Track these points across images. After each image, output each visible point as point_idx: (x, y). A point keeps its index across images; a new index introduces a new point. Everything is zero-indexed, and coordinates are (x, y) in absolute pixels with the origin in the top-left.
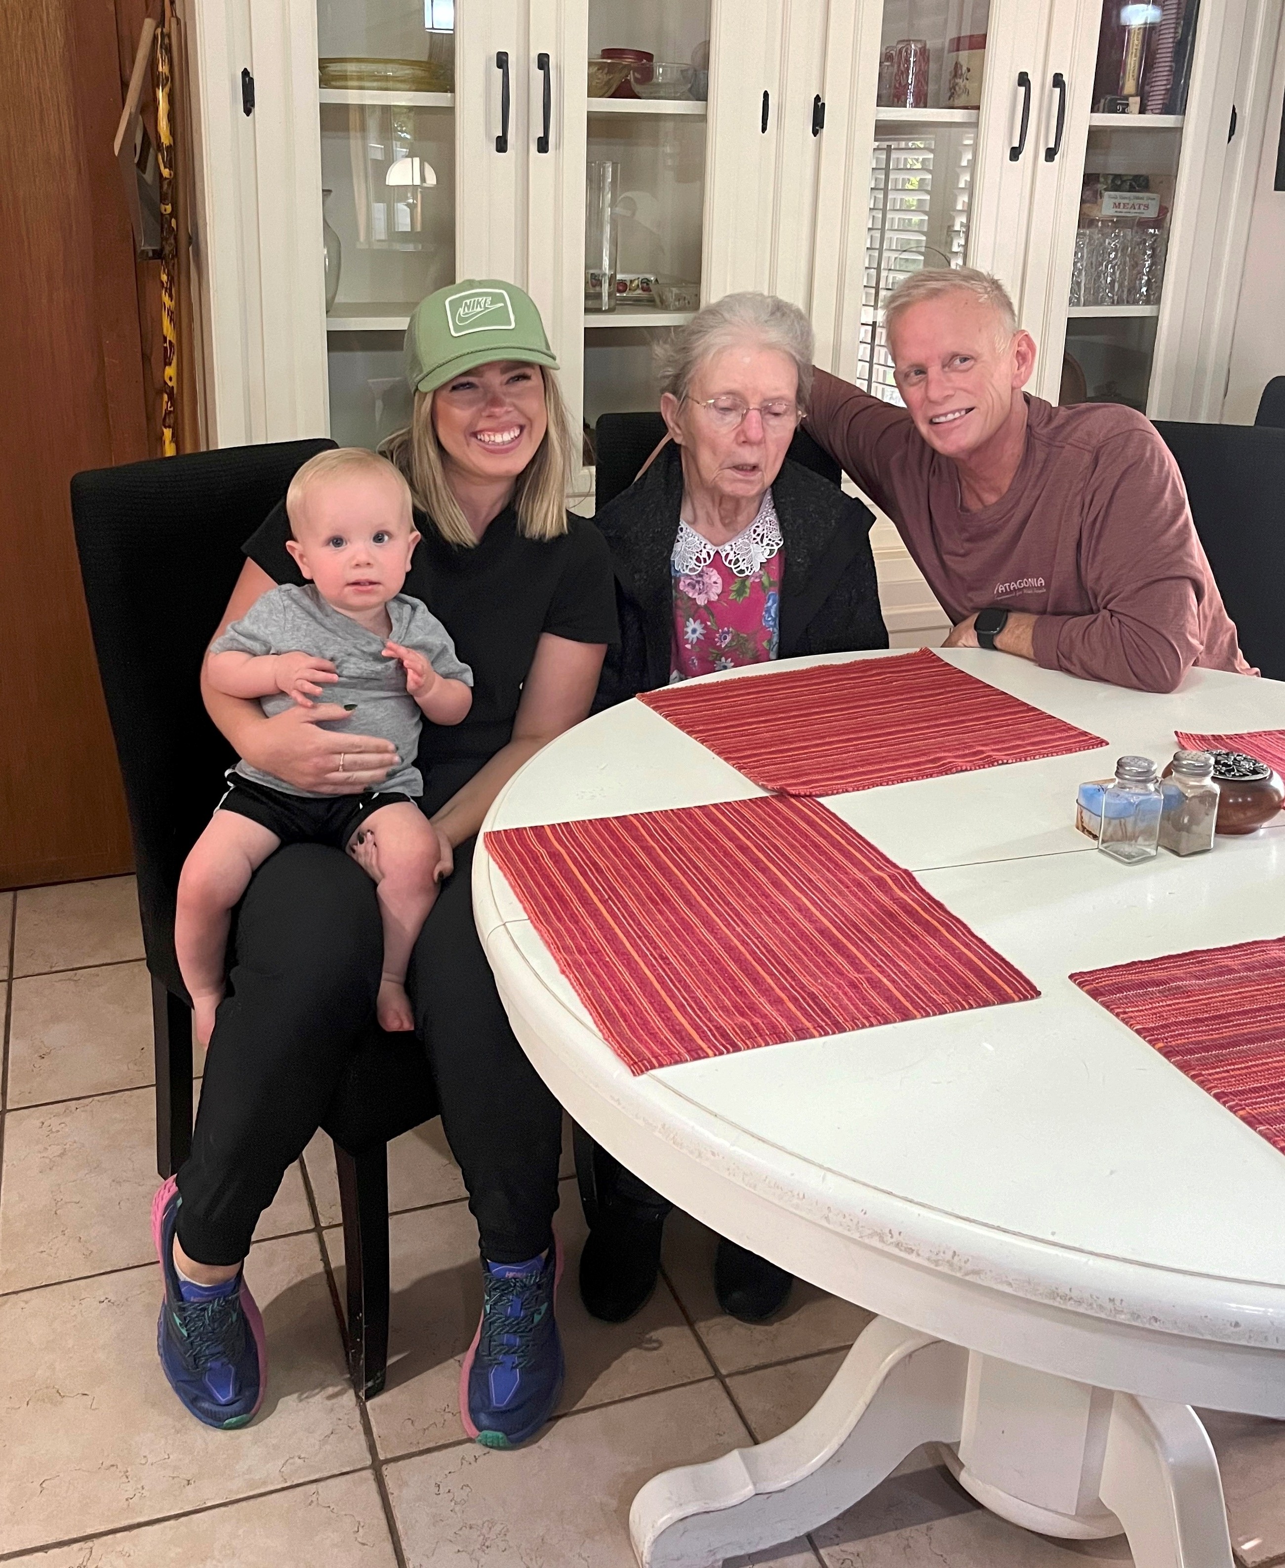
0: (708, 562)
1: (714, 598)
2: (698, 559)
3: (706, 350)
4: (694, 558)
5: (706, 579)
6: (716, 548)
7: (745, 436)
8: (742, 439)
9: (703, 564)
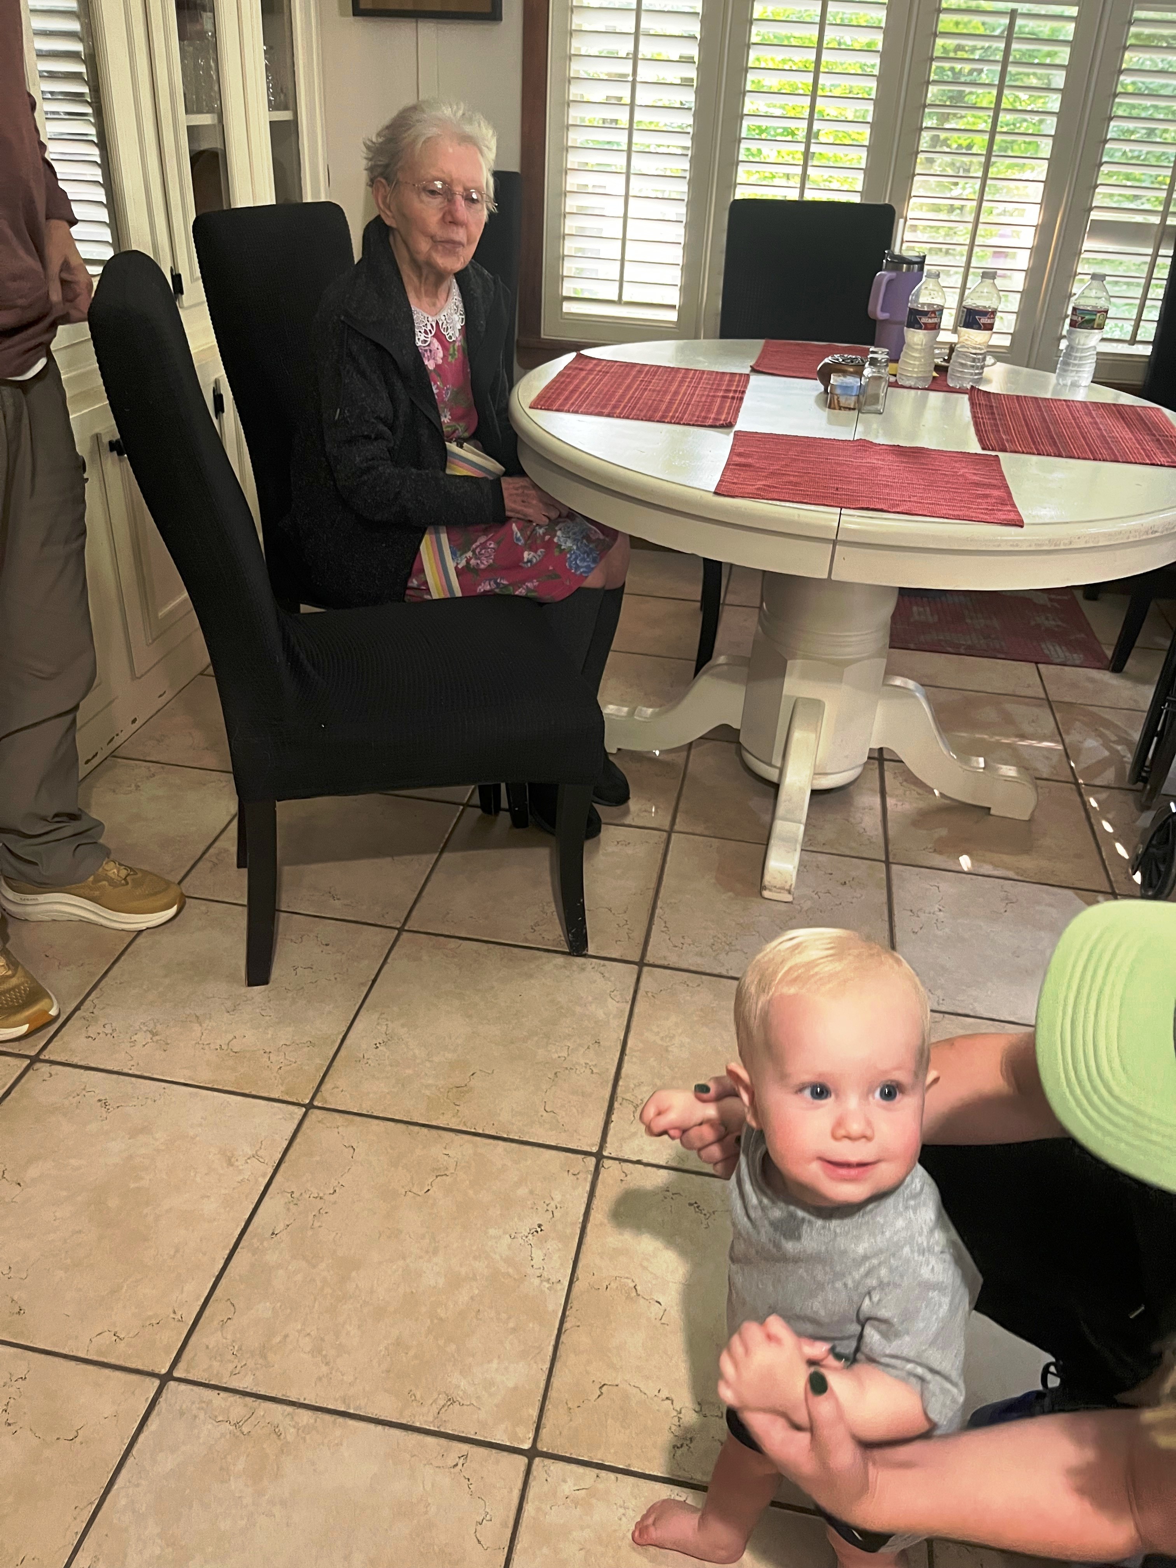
0: (433, 332)
1: (440, 362)
2: (426, 332)
3: (414, 142)
4: (423, 331)
5: (432, 347)
6: (435, 318)
7: (452, 216)
8: (449, 218)
9: (430, 335)
